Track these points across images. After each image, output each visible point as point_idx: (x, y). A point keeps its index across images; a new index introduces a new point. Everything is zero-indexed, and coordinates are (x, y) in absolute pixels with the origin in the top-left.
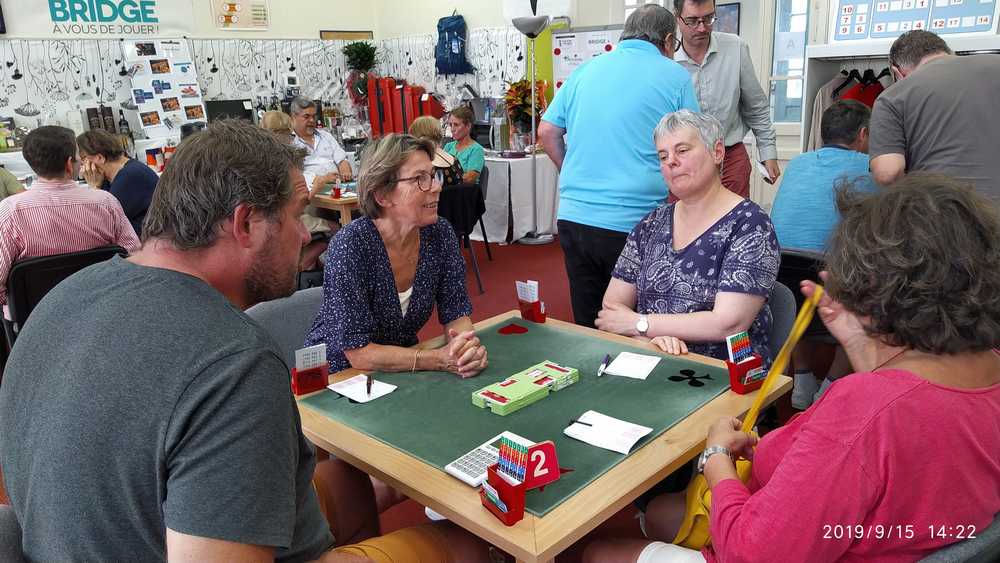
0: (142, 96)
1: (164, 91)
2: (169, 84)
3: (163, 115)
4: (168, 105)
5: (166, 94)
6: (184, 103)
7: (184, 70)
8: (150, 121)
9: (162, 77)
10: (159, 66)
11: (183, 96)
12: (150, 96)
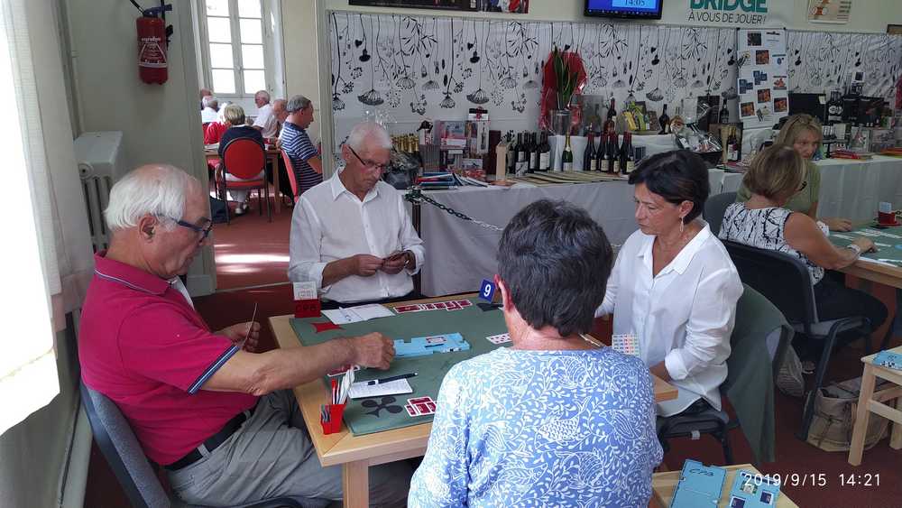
0: (746, 86)
1: (762, 82)
2: (766, 75)
3: (757, 106)
4: (763, 95)
5: (763, 85)
6: (775, 94)
7: (779, 61)
8: (747, 112)
9: (762, 68)
10: (762, 57)
11: (775, 89)
12: (750, 86)
